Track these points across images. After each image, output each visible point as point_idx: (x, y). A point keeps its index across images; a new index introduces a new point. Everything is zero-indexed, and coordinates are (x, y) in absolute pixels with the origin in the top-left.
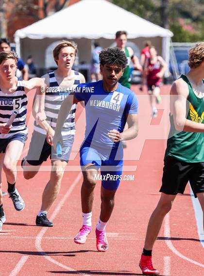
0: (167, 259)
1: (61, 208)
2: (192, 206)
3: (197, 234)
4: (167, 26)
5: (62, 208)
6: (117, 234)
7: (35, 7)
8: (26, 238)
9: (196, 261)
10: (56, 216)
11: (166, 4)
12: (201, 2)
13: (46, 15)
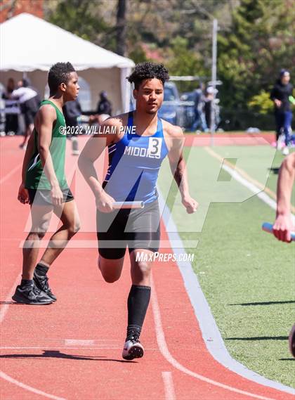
0: (167, 375)
2: (189, 301)
3: (202, 340)
4: (126, 54)
6: (92, 341)
11: (122, 22)
12: (171, 19)
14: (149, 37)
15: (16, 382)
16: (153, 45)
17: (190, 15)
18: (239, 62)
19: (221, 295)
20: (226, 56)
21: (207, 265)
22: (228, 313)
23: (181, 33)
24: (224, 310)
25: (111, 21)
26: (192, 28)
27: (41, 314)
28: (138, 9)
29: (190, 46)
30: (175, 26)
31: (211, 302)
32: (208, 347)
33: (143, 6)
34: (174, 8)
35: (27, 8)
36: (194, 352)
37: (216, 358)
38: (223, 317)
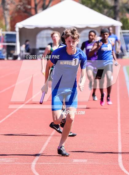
1: (49, 143)
4: (118, 19)
6: (86, 160)
7: (29, 7)
8: (25, 163)
10: (45, 148)
11: (117, 4)
13: (36, 13)
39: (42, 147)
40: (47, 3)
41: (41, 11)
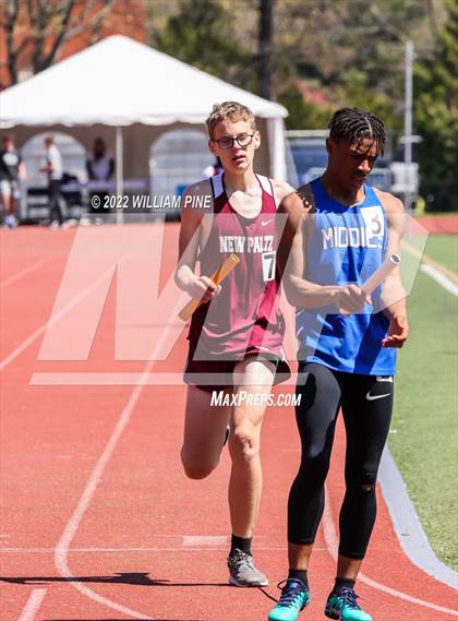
1: (97, 487)
3: (394, 534)
4: (273, 95)
5: (99, 486)
8: (33, 550)
9: (402, 591)
10: (90, 503)
11: (267, 49)
12: (342, 43)
13: (14, 81)
14: (309, 71)
15: (109, 603)
16: (315, 83)
17: (370, 36)
18: (449, 106)
19: (422, 466)
20: (426, 98)
21: (401, 419)
22: (433, 492)
23: (358, 64)
24: (426, 488)
25: (250, 47)
26: (373, 55)
27: (147, 498)
28: (291, 28)
29: (371, 83)
30: (348, 53)
31: (406, 477)
32: (402, 544)
33: (300, 23)
34: (347, 23)
35: (121, 27)
36: (380, 553)
37: (415, 563)
38: (426, 499)
39: (79, 498)
40: (47, 50)
41: (30, 73)
